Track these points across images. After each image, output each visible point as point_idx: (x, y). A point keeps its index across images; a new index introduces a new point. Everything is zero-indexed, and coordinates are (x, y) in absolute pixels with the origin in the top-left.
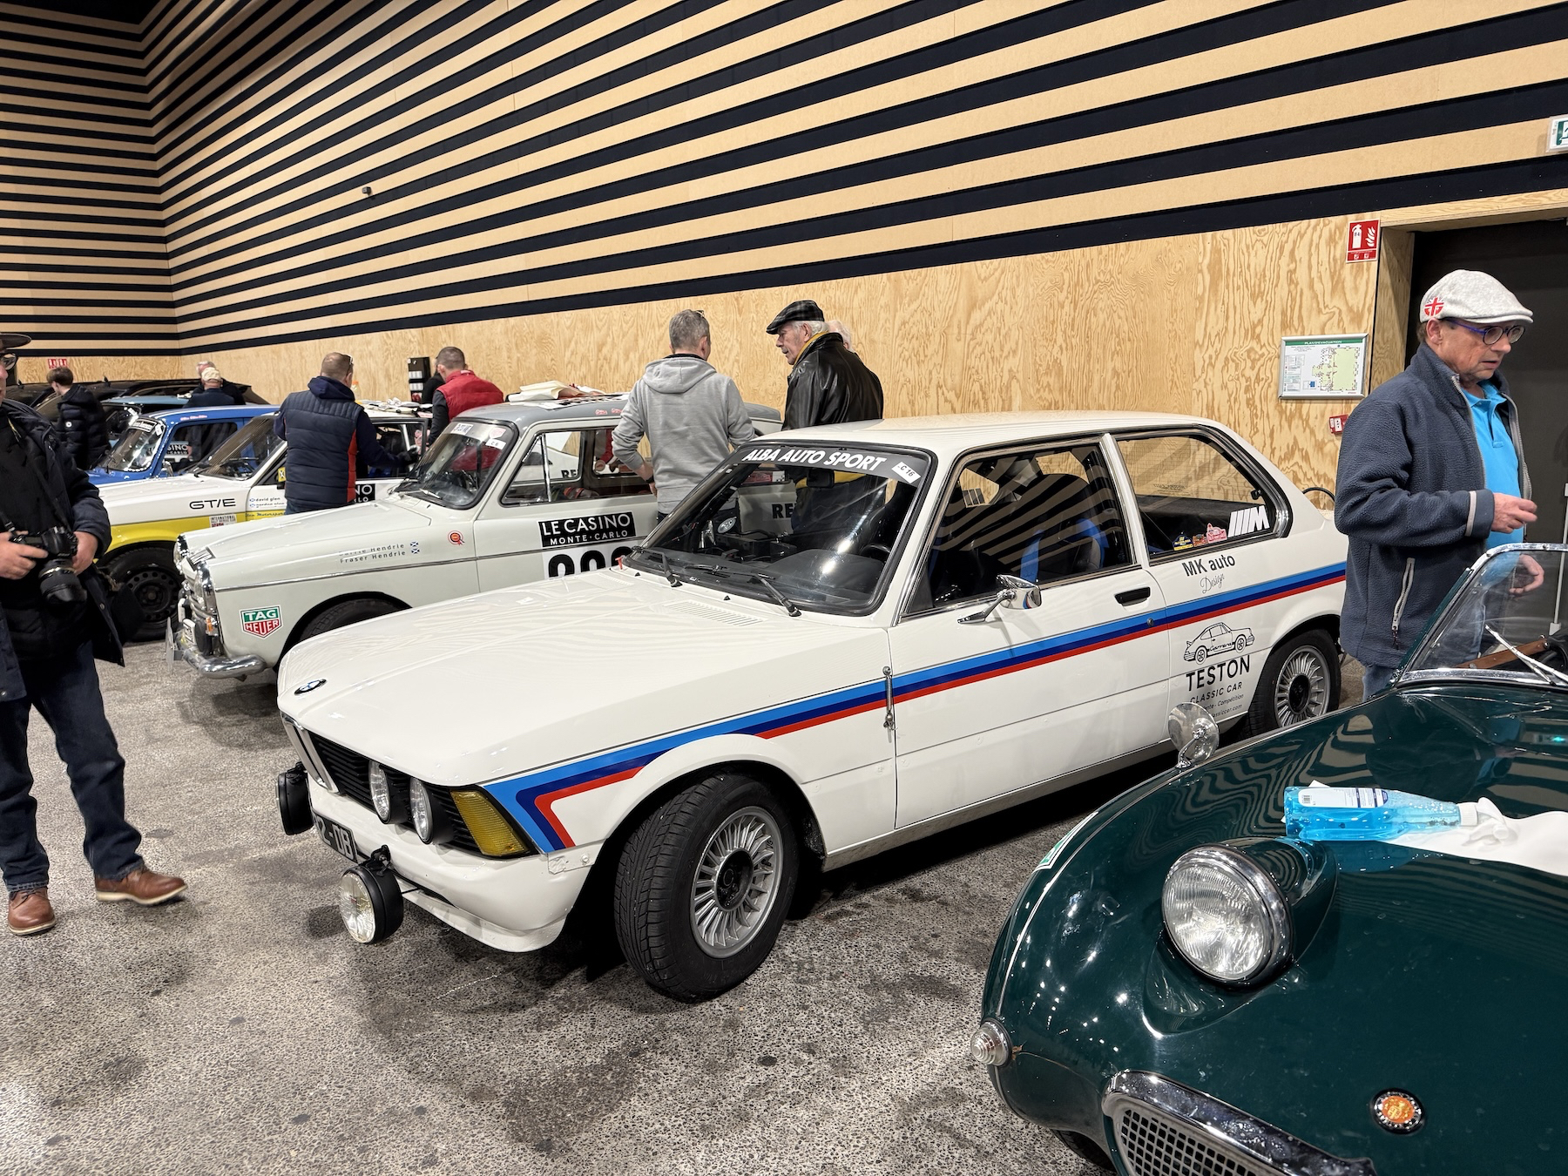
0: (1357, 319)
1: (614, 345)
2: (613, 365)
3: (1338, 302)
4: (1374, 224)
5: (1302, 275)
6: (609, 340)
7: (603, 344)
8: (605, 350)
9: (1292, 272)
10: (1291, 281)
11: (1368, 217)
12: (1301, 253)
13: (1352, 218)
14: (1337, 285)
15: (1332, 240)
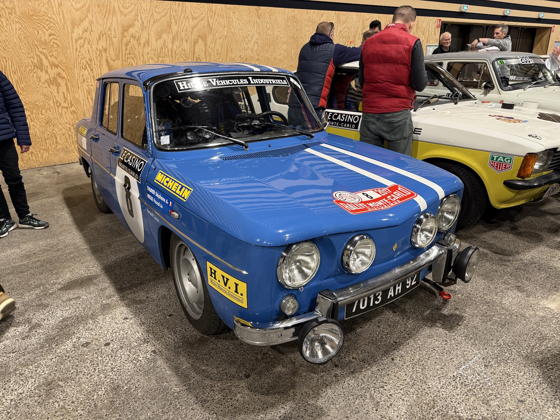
0: (437, 42)
1: (143, 27)
2: (142, 41)
3: (434, 37)
4: (440, 20)
5: (430, 30)
6: (138, 24)
7: (130, 26)
8: (132, 31)
9: (429, 29)
10: (429, 32)
11: (440, 18)
12: (430, 25)
13: (438, 18)
14: (435, 33)
15: (435, 23)
